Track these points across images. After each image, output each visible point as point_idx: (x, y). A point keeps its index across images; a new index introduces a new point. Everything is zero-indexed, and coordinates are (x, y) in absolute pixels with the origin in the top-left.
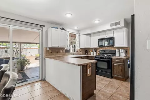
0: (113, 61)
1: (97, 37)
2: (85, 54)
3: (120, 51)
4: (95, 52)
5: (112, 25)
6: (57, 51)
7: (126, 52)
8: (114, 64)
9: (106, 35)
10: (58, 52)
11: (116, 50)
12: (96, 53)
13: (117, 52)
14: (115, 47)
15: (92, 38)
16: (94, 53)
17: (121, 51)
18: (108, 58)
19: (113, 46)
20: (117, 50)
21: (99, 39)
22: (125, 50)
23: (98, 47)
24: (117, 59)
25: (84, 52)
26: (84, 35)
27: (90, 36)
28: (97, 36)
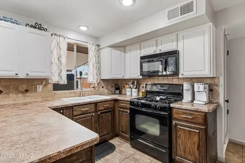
0: (175, 116)
1: (139, 51)
2: (115, 94)
3: (193, 86)
4: (137, 90)
5: (171, 15)
6: (24, 87)
7: (211, 90)
8: (176, 125)
9: (160, 47)
10: (27, 91)
11: (183, 85)
12: (139, 91)
13: (187, 90)
14: (180, 76)
15: (128, 55)
16: (133, 90)
17: (196, 89)
18: (163, 109)
19: (176, 73)
20: (186, 86)
21: (142, 58)
22: (207, 86)
23: (141, 77)
24: (185, 111)
25: (113, 89)
26: (110, 48)
27: (122, 49)
28: (137, 50)
